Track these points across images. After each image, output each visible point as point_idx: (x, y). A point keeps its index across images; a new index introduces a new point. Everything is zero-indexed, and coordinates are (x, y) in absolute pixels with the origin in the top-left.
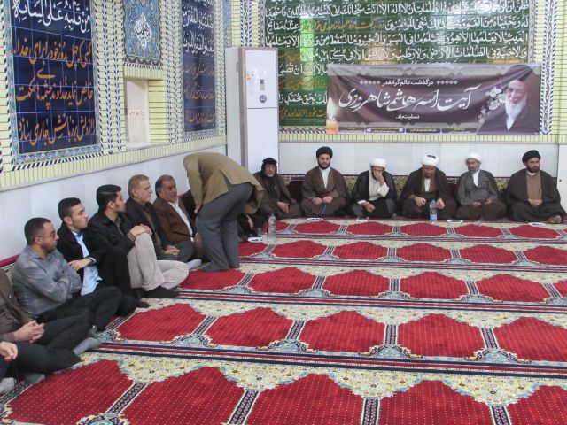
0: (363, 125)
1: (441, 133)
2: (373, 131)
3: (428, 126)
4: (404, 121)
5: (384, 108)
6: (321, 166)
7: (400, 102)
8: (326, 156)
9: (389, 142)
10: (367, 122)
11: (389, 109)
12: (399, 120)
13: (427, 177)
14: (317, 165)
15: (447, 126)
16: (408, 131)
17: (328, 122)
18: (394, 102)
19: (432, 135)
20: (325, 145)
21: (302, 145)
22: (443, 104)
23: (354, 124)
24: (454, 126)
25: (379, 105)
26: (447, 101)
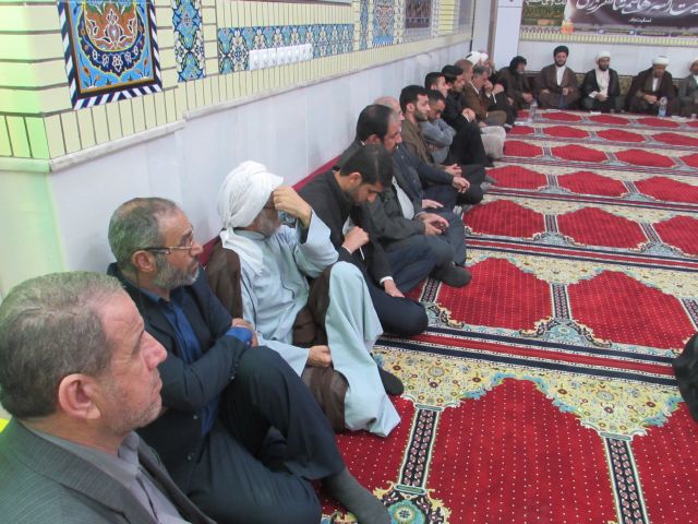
0: (596, 27)
1: (670, 37)
2: (605, 32)
3: (658, 29)
4: (636, 24)
5: (620, 10)
6: (559, 64)
7: (635, 6)
8: (562, 54)
9: (619, 44)
10: (601, 23)
11: (623, 12)
12: (631, 23)
13: (656, 76)
14: (553, 62)
15: (675, 30)
16: (639, 34)
17: (564, 23)
18: (630, 6)
19: (660, 38)
20: (563, 44)
21: (537, 43)
22: (675, 9)
23: (588, 26)
24: (683, 30)
25: (615, 8)
26: (680, 6)
